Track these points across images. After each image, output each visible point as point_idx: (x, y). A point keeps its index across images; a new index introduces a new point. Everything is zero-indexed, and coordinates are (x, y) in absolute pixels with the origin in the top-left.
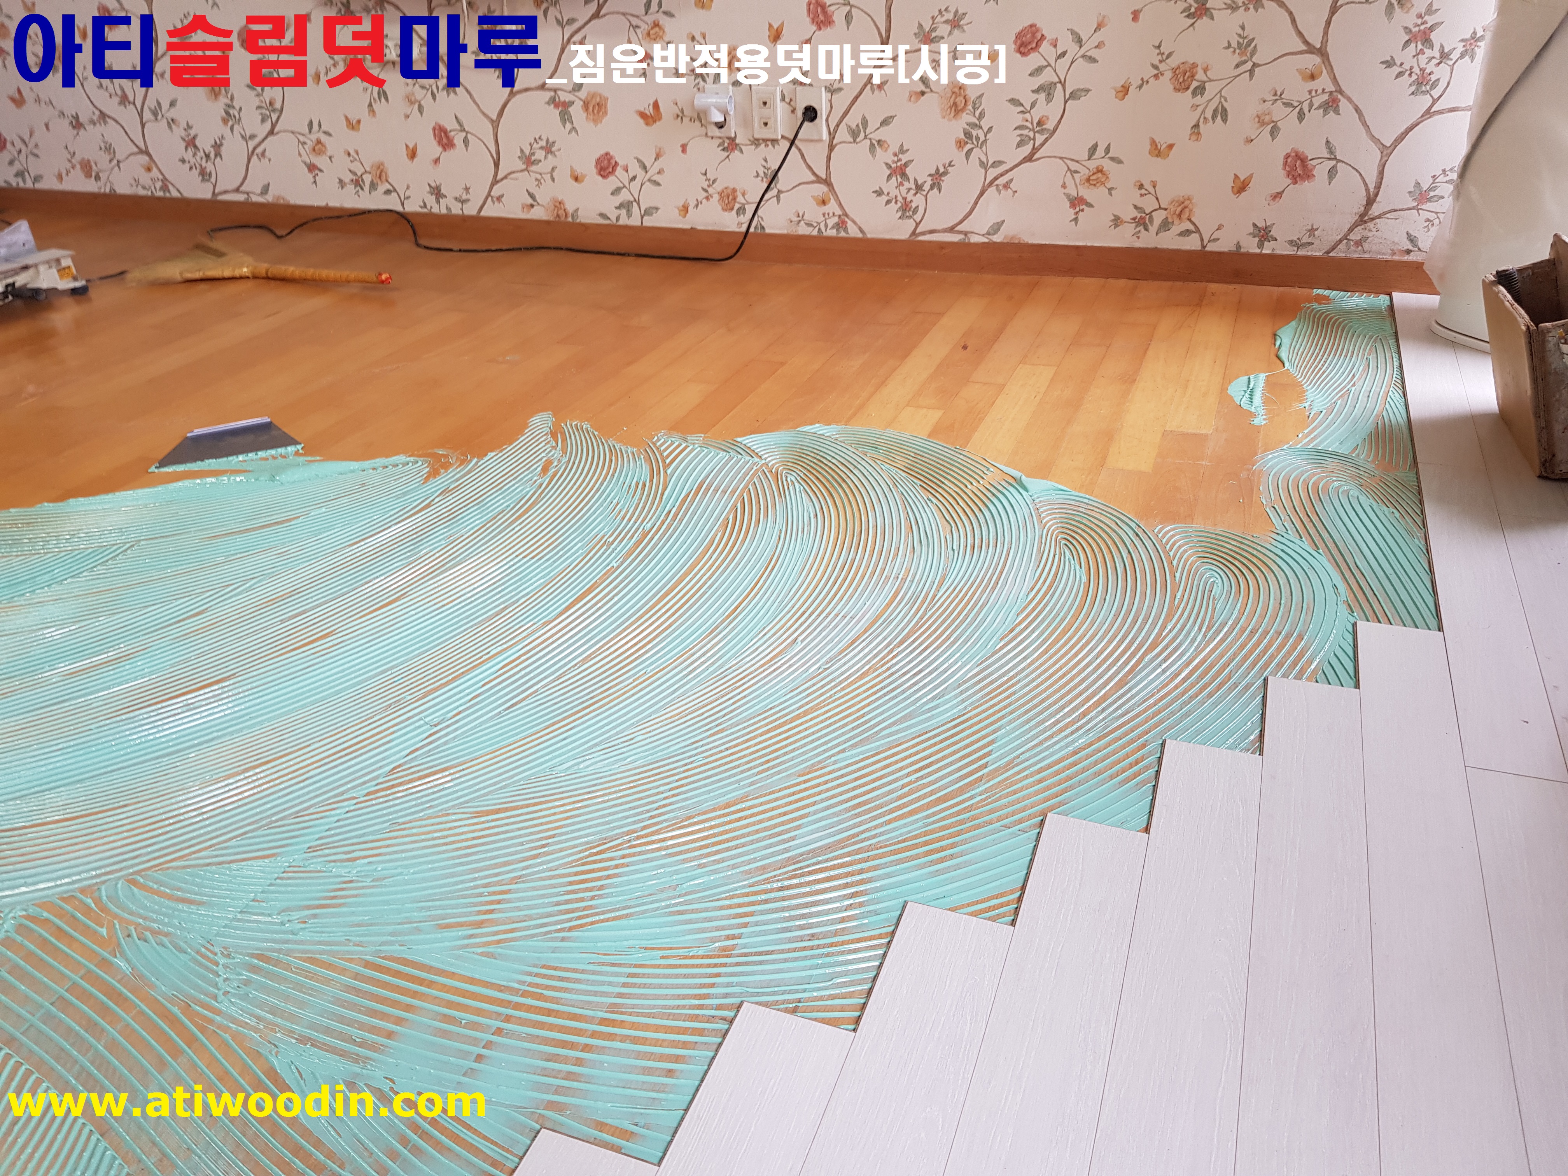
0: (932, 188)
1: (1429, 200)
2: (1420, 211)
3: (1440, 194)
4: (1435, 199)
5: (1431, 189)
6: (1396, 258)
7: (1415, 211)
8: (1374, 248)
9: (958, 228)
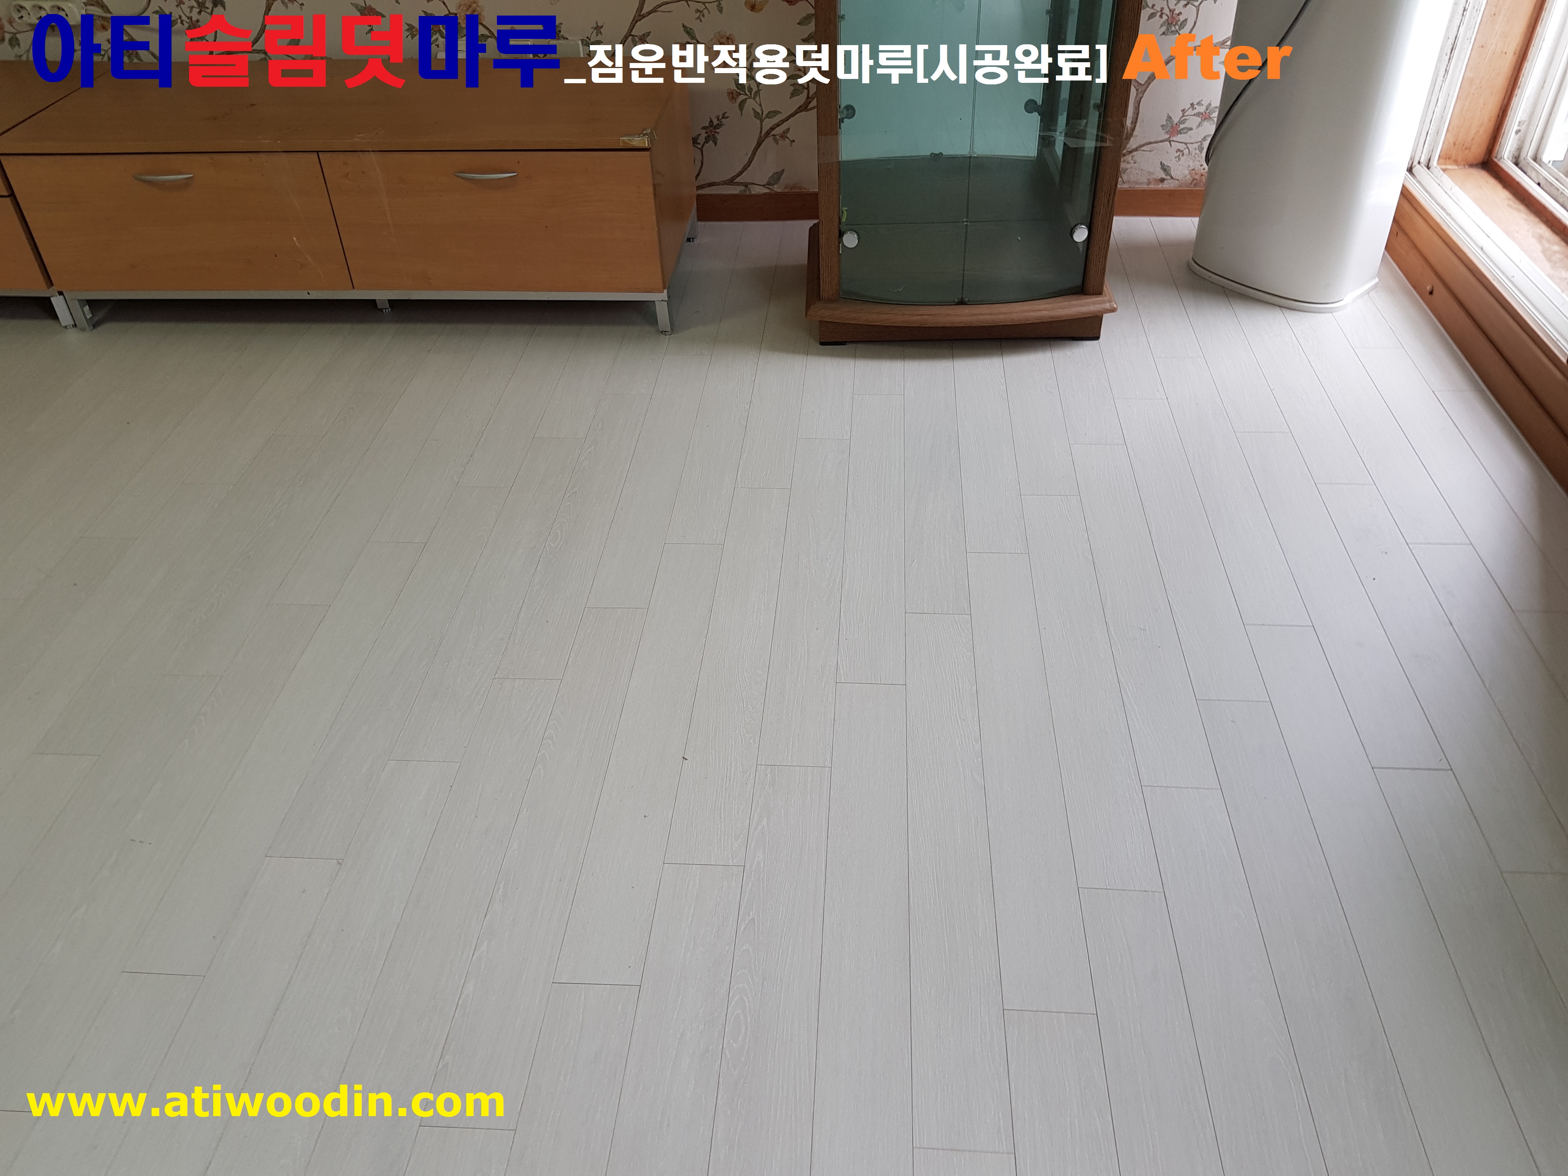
0: (707, 141)
1: (1180, 132)
2: (1172, 143)
3: (1189, 126)
4: (1185, 131)
5: (1182, 122)
6: (1152, 187)
7: (1168, 143)
8: (1133, 178)
9: (738, 180)
